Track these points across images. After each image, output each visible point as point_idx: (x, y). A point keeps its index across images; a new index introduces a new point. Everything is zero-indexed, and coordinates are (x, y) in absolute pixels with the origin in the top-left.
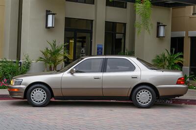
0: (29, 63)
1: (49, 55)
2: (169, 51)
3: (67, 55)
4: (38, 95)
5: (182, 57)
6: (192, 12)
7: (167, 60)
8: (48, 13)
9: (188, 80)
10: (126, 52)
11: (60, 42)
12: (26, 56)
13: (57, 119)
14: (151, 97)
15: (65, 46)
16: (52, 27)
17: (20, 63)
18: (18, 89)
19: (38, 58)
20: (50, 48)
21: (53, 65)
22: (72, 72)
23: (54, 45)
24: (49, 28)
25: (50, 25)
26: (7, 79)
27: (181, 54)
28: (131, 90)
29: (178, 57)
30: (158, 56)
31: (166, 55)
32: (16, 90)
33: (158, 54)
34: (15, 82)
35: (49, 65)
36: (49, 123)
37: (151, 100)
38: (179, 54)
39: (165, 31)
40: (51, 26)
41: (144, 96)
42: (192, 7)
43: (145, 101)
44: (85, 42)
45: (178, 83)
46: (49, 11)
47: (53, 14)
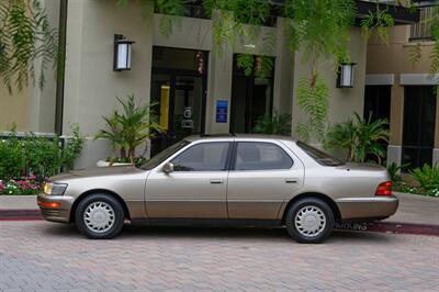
0: (80, 142)
1: (120, 126)
2: (362, 116)
3: (155, 125)
4: (99, 216)
5: (386, 127)
6: (408, 36)
7: (358, 134)
8: (118, 40)
9: (398, 172)
10: (274, 115)
11: (143, 100)
12: (75, 127)
13: (136, 271)
14: (324, 220)
15: (151, 108)
16: (127, 69)
17: (63, 140)
18: (59, 202)
19: (97, 133)
20: (122, 112)
21: (127, 147)
22: (166, 170)
23: (131, 106)
24: (120, 70)
25: (122, 64)
26: (35, 174)
27: (384, 122)
28: (284, 207)
29: (378, 128)
30: (339, 126)
31: (356, 123)
32: (54, 205)
33: (339, 122)
34: (53, 189)
35: (119, 146)
36: (122, 279)
37: (324, 226)
38: (381, 122)
39: (354, 76)
40: (124, 66)
41: (310, 220)
42: (409, 27)
43: (313, 229)
44: (192, 88)
45: (379, 193)
46: (121, 37)
47: (128, 43)
